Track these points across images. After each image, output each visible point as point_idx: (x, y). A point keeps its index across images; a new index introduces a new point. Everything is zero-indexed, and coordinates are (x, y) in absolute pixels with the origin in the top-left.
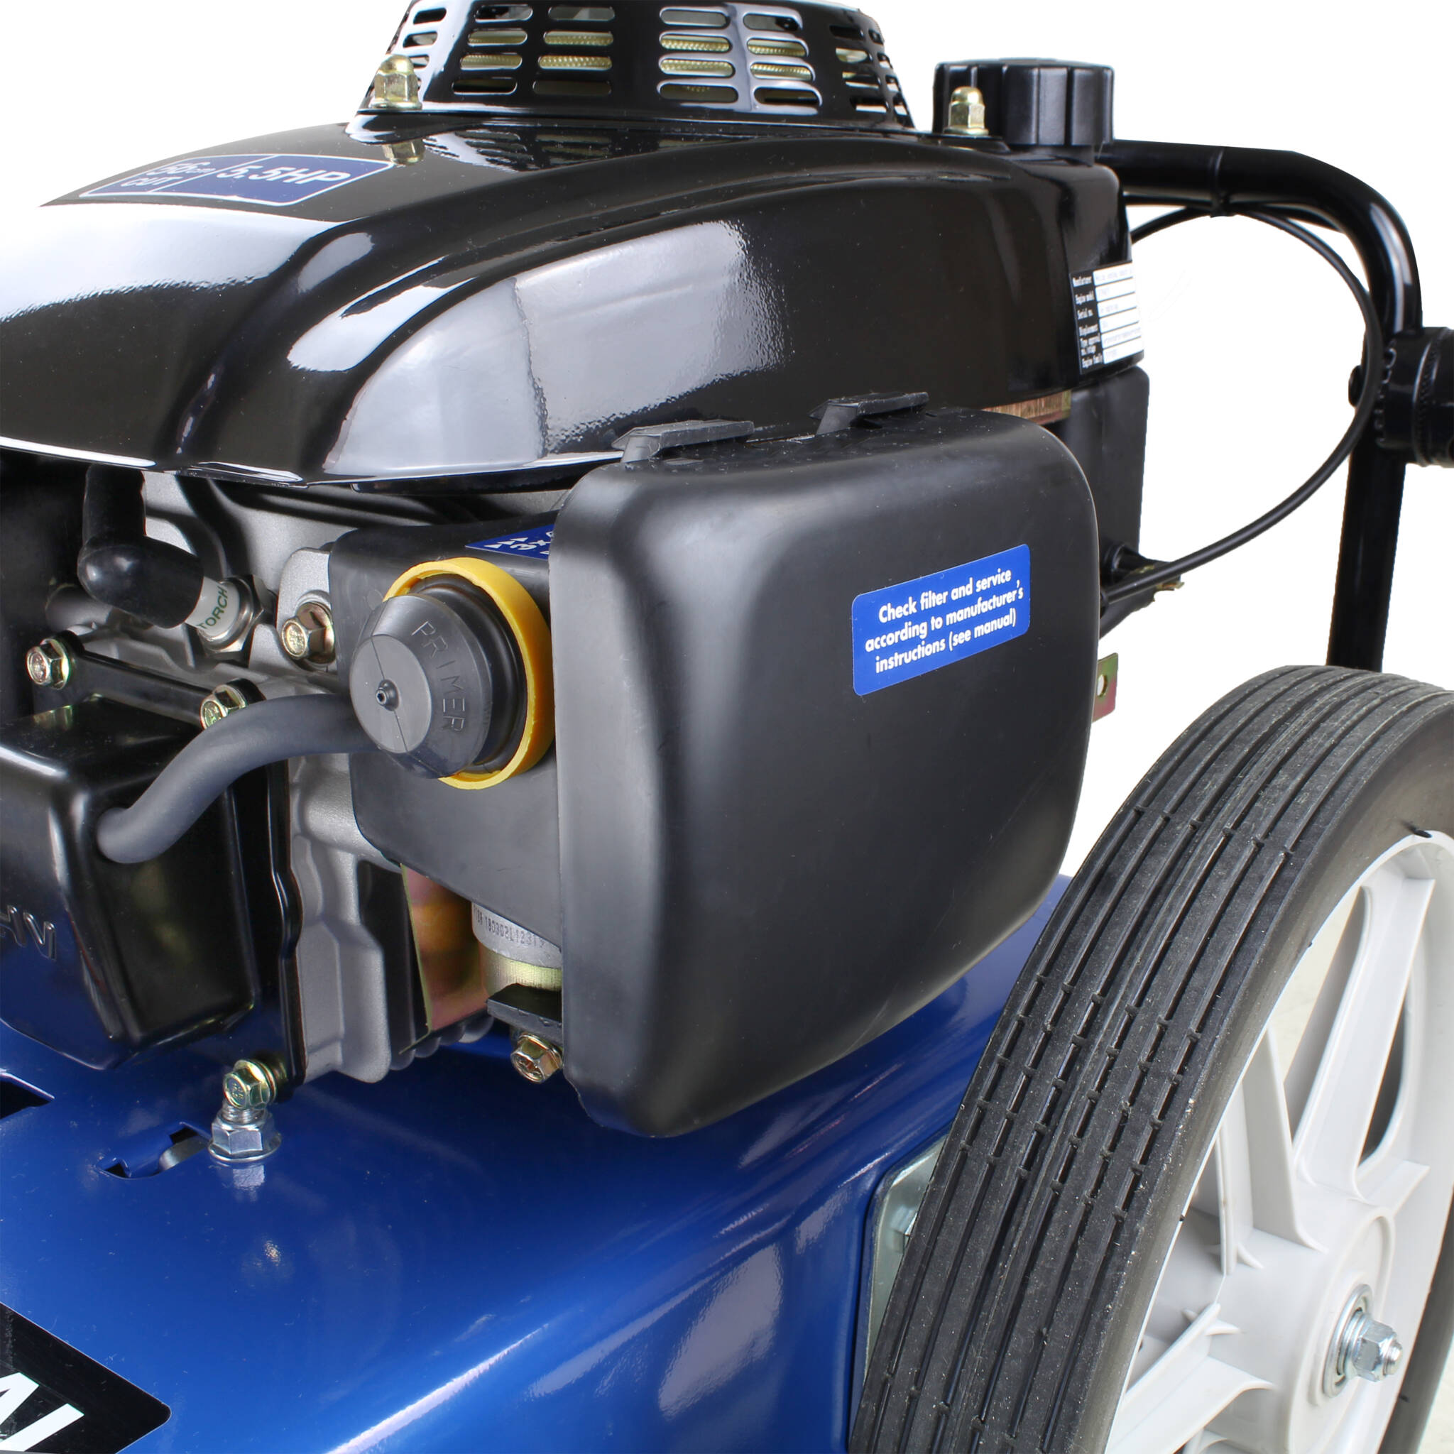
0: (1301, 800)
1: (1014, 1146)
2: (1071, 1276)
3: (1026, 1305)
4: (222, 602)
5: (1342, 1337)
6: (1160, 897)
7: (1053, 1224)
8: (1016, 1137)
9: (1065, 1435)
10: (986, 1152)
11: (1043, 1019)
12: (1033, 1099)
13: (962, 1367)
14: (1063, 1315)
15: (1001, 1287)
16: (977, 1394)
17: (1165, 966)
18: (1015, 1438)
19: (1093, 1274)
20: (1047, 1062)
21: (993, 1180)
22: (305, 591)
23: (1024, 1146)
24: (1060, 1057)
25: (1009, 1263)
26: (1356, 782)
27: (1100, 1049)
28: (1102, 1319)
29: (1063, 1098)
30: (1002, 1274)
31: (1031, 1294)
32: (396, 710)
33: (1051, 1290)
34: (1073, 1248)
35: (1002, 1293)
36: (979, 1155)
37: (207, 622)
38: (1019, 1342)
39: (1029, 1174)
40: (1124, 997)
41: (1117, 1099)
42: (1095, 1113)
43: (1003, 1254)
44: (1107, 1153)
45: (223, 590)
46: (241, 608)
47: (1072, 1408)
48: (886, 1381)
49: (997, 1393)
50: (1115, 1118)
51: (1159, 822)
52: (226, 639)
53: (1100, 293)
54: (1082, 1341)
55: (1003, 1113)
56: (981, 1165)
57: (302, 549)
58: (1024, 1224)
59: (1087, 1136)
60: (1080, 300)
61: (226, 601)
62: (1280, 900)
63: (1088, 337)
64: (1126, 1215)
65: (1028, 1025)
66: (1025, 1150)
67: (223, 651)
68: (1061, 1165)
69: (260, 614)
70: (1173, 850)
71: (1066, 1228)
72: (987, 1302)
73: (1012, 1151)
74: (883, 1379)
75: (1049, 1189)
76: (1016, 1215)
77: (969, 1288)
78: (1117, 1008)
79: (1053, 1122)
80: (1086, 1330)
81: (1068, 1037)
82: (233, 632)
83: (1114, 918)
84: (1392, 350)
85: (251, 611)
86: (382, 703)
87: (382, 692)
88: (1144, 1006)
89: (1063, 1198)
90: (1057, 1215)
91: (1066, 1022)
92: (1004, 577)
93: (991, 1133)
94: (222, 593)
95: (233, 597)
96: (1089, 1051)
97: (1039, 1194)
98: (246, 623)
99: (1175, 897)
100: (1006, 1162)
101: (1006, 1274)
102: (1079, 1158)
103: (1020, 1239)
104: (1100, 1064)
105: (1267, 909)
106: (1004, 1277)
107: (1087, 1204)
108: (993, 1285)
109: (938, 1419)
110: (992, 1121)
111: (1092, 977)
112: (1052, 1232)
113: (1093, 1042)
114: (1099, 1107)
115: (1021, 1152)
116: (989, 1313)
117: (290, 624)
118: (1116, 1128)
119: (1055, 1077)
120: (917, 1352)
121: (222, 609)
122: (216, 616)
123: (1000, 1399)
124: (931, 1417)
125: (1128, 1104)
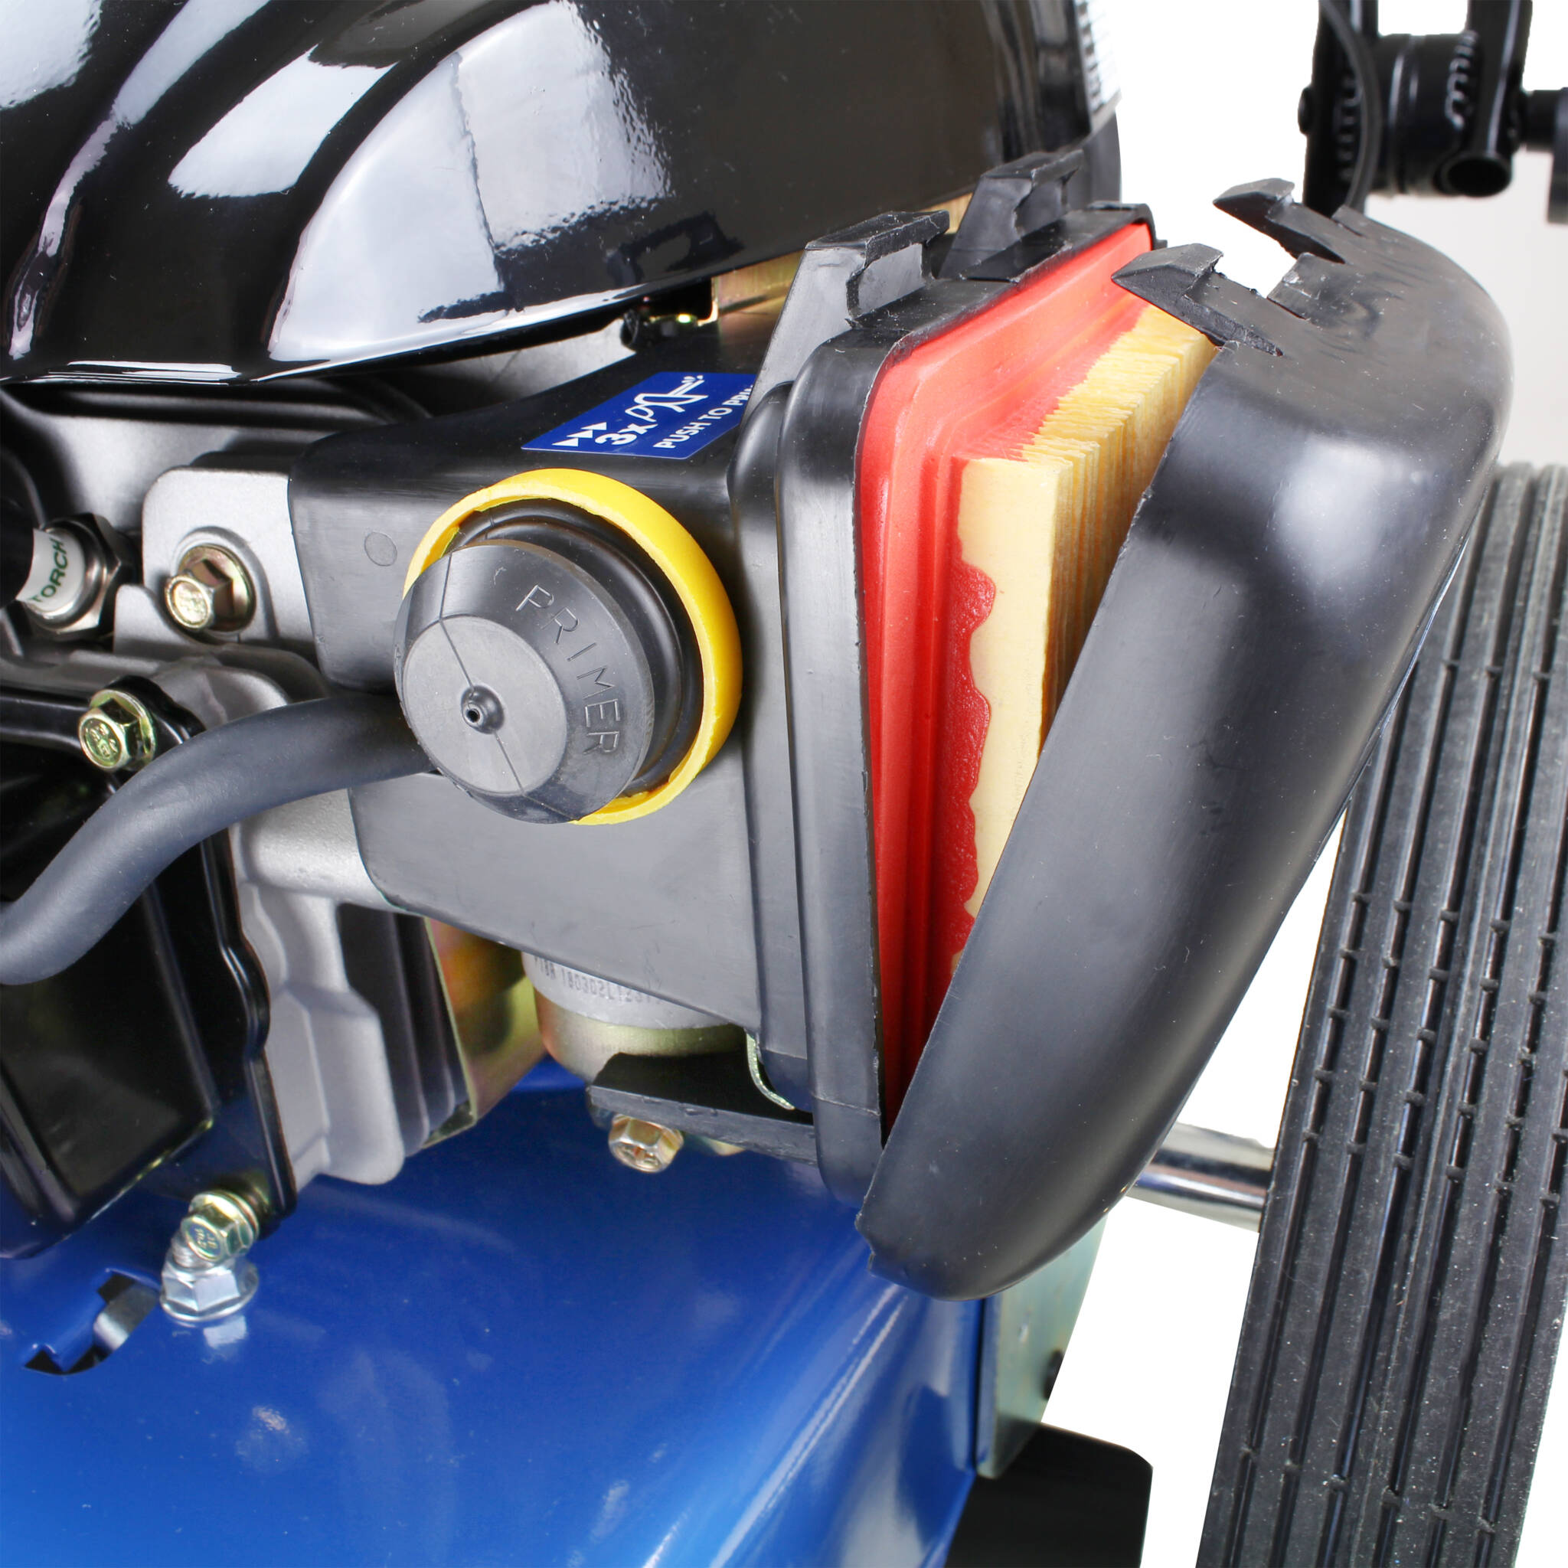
1: (1383, 1128)
2: (1497, 1288)
3: (1441, 1335)
4: (61, 561)
6: (1489, 771)
7: (1459, 1224)
8: (1384, 1114)
9: (1518, 1496)
10: (1343, 1139)
11: (1380, 951)
12: (1396, 1060)
13: (1359, 1427)
14: (1496, 1340)
15: (1402, 1316)
16: (1385, 1459)
17: (1526, 863)
18: (1446, 1508)
19: (1526, 1281)
20: (1403, 1008)
21: (1363, 1177)
22: (188, 529)
23: (1397, 1125)
24: (1419, 1000)
25: (1408, 1282)
27: (1473, 985)
28: (1548, 1339)
29: (1438, 1055)
30: (1400, 1298)
31: (1445, 1321)
32: (499, 732)
33: (1471, 1310)
35: (1404, 1323)
36: (1335, 1145)
37: (43, 593)
38: (1438, 1384)
39: (1413, 1162)
40: (1485, 910)
41: (1511, 1047)
42: (1488, 1068)
43: (1397, 1272)
44: (1514, 1119)
45: (58, 543)
46: (88, 564)
47: (1523, 1460)
48: (1247, 1457)
49: (1415, 1455)
50: (1514, 1069)
51: (1443, 674)
52: (73, 612)
54: (1526, 1372)
55: (1356, 1084)
56: (1340, 1157)
57: (174, 468)
58: (1420, 1229)
59: (1484, 1099)
61: (65, 558)
64: (1557, 1198)
65: (1363, 963)
66: (1400, 1130)
67: (67, 629)
68: (1453, 1144)
69: (117, 569)
71: (1479, 1225)
72: (1384, 1339)
73: (1381, 1134)
74: (1241, 1455)
75: (1444, 1178)
76: (1407, 1219)
77: (1354, 1323)
78: (1481, 924)
79: (1432, 1087)
80: (1529, 1356)
81: (1422, 971)
82: (84, 598)
85: (102, 566)
86: (474, 724)
87: (473, 707)
88: (1515, 919)
89: (1468, 1187)
90: (1464, 1211)
91: (1414, 952)
93: (1346, 1113)
94: (58, 547)
95: (74, 554)
96: (1458, 987)
97: (1434, 1187)
98: (99, 583)
99: (1509, 770)
100: (1376, 1150)
101: (1406, 1298)
102: (1478, 1131)
103: (1419, 1250)
104: (1476, 1002)
106: (1404, 1302)
107: (1501, 1191)
108: (1389, 1314)
109: (1332, 1500)
110: (1343, 1096)
111: (1432, 887)
112: (1460, 1235)
113: (1461, 975)
114: (1491, 1060)
115: (1395, 1133)
116: (1390, 1353)
117: (178, 583)
118: (1518, 1085)
119: (1419, 1027)
120: (1291, 1416)
121: (62, 570)
122: (55, 581)
123: (1421, 1462)
124: (1323, 1497)
125: (1527, 1050)
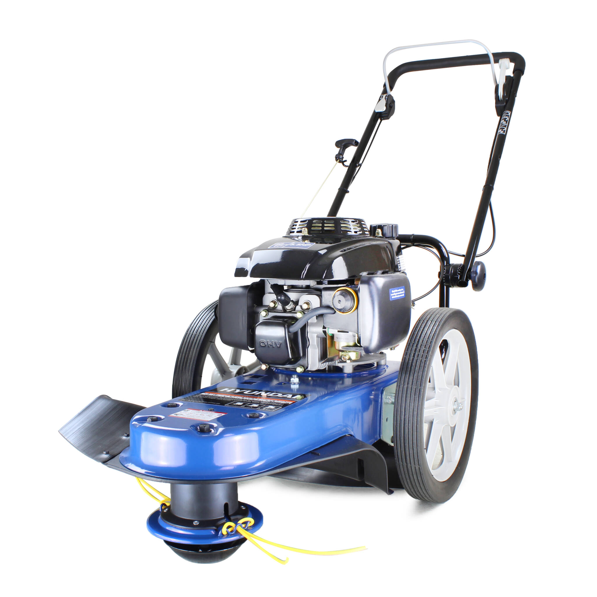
0: (440, 317)
5: (453, 408)
19: (423, 366)
26: (447, 315)
34: (420, 364)
53: (400, 259)
60: (398, 260)
62: (439, 326)
63: (399, 266)
70: (425, 323)
83: (419, 330)
84: (445, 268)
86: (339, 303)
92: (402, 290)
105: (438, 327)
111: (418, 336)
